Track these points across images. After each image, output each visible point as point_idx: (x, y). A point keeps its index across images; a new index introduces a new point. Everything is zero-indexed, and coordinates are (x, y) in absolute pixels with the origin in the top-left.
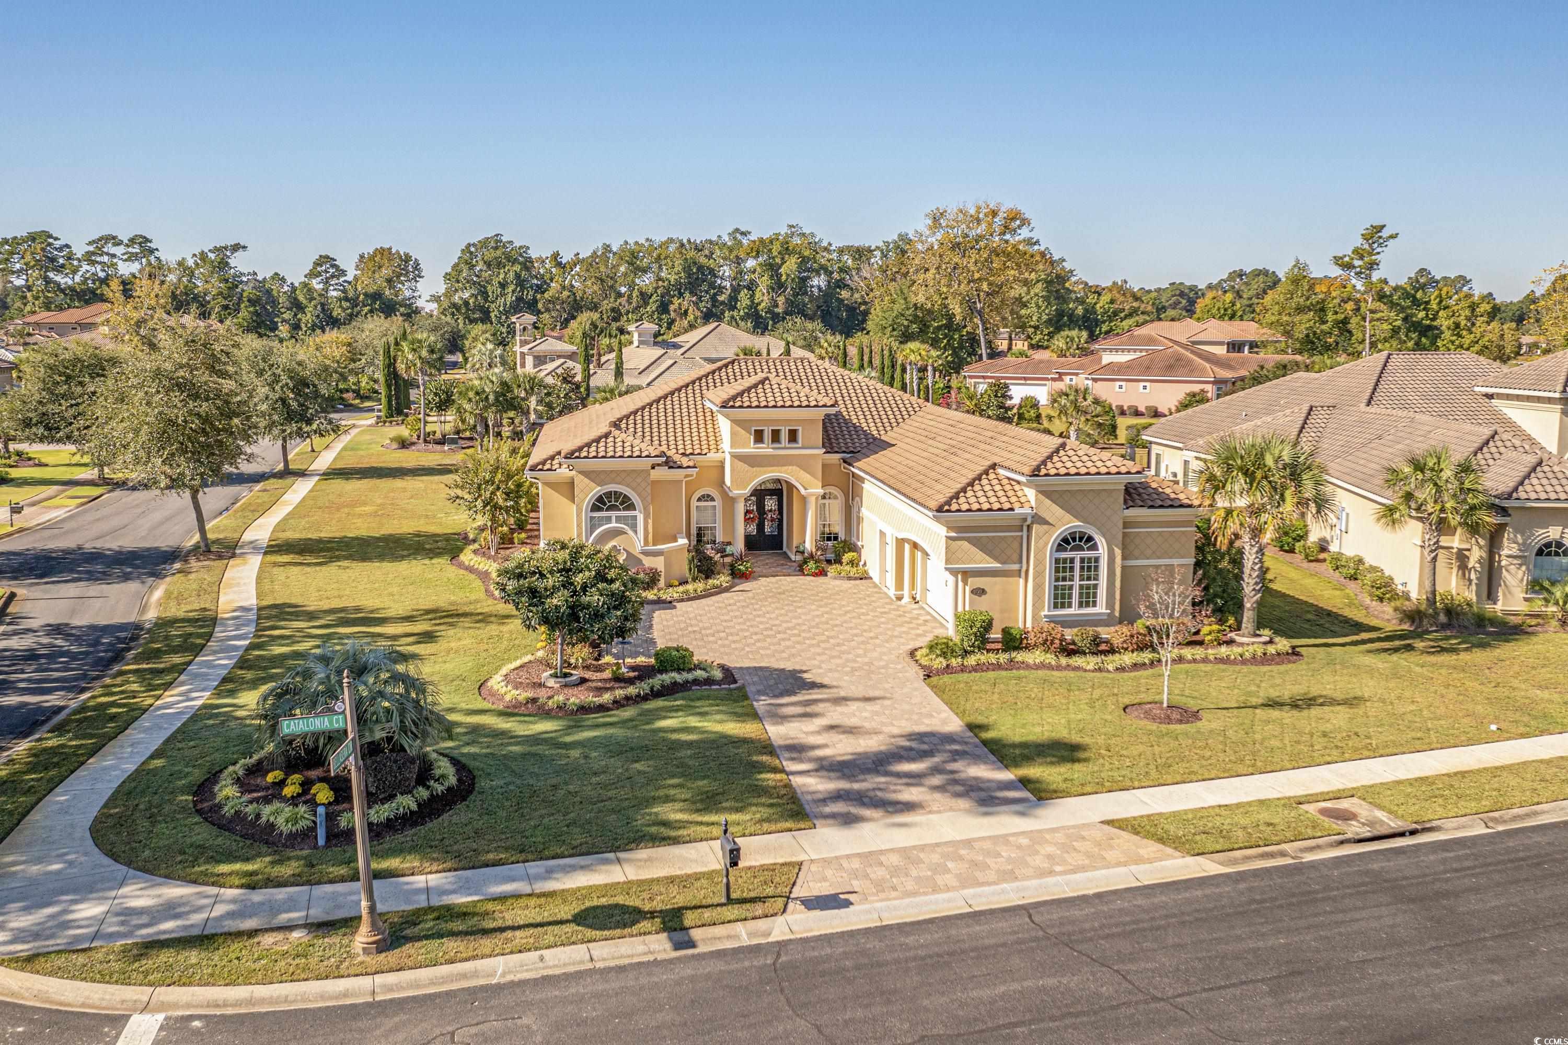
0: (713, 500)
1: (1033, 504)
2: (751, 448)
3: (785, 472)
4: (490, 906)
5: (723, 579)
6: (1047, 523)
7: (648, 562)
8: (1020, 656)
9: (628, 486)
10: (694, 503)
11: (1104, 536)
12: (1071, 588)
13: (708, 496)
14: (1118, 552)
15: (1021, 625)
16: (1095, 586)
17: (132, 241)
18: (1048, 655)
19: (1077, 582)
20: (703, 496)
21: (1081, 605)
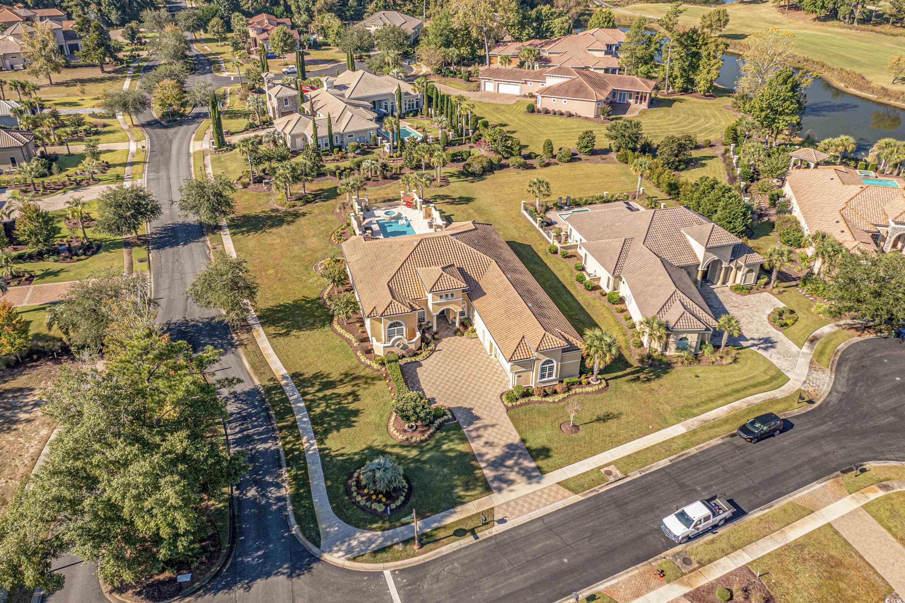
1: (536, 355)
2: (439, 301)
3: (450, 306)
4: (434, 533)
5: (432, 345)
6: (540, 359)
7: (410, 346)
8: (531, 398)
9: (400, 320)
11: (556, 360)
12: (545, 373)
14: (559, 364)
15: (531, 387)
16: (552, 372)
18: (540, 398)
21: (548, 377)
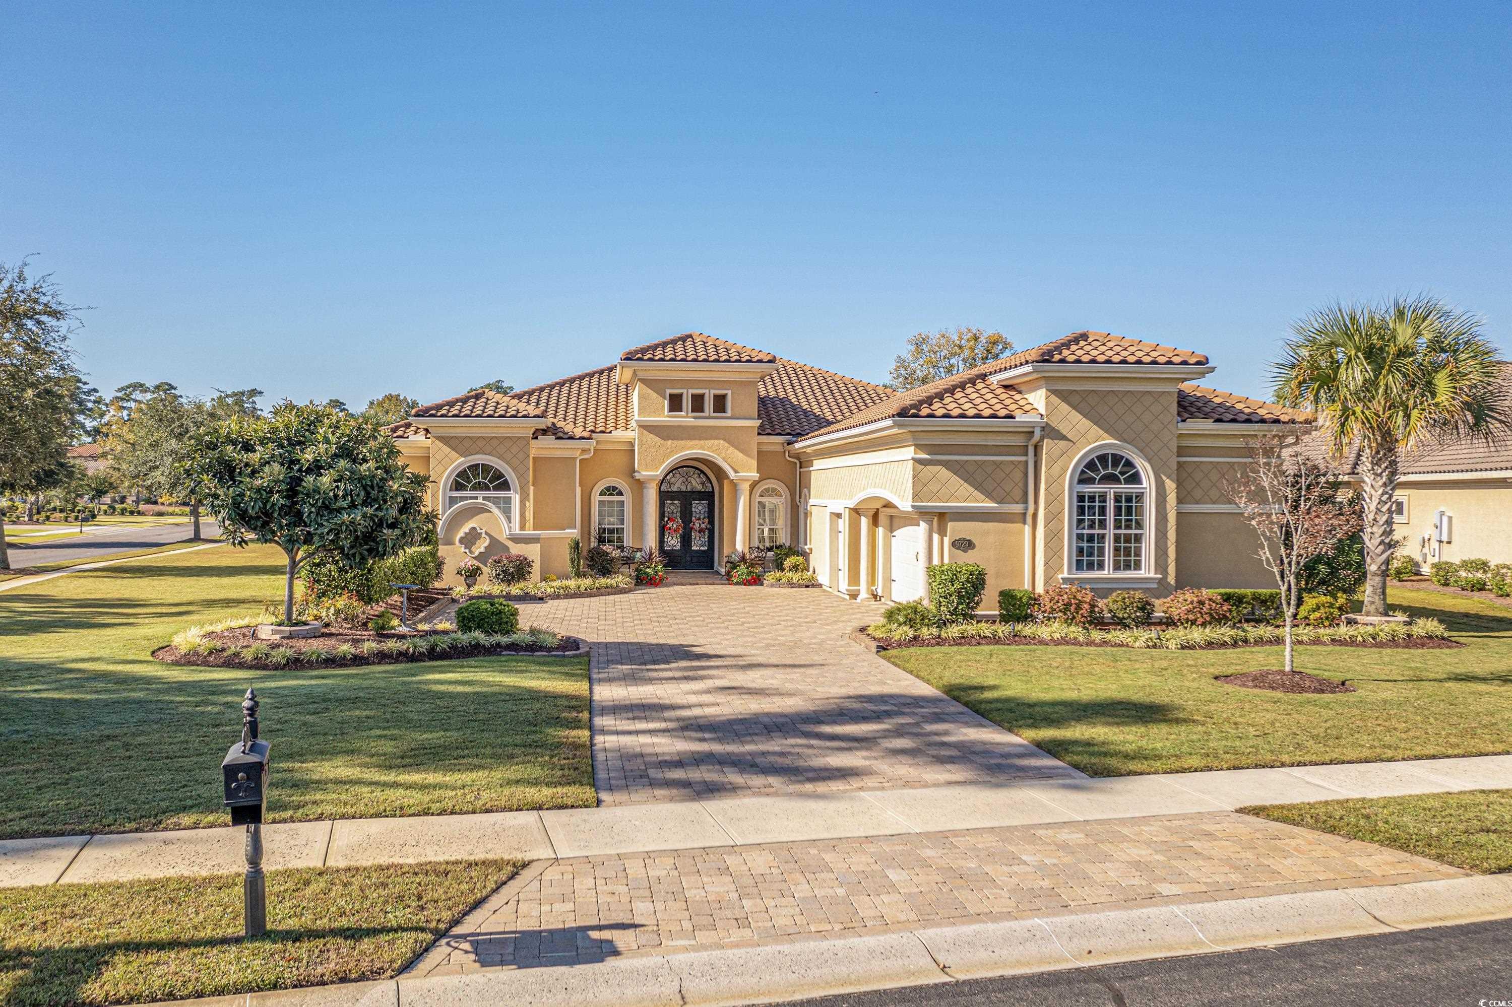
0: (620, 494)
1: (1042, 411)
2: (664, 416)
3: (709, 449)
5: (618, 580)
6: (1064, 438)
7: (516, 550)
8: (1027, 630)
9: (500, 457)
10: (596, 498)
11: (1149, 461)
12: (1102, 537)
13: (614, 488)
14: (1170, 486)
15: (1027, 586)
16: (1138, 538)
17: (157, 387)
18: (1073, 628)
19: (1110, 532)
20: (608, 489)
21: (1117, 568)
